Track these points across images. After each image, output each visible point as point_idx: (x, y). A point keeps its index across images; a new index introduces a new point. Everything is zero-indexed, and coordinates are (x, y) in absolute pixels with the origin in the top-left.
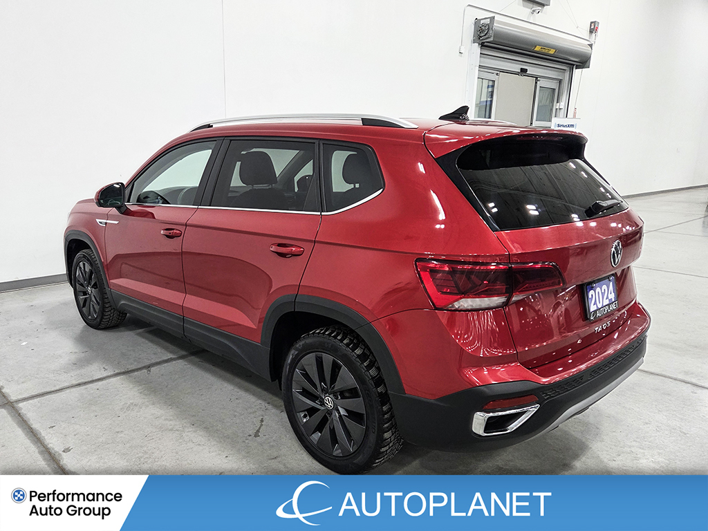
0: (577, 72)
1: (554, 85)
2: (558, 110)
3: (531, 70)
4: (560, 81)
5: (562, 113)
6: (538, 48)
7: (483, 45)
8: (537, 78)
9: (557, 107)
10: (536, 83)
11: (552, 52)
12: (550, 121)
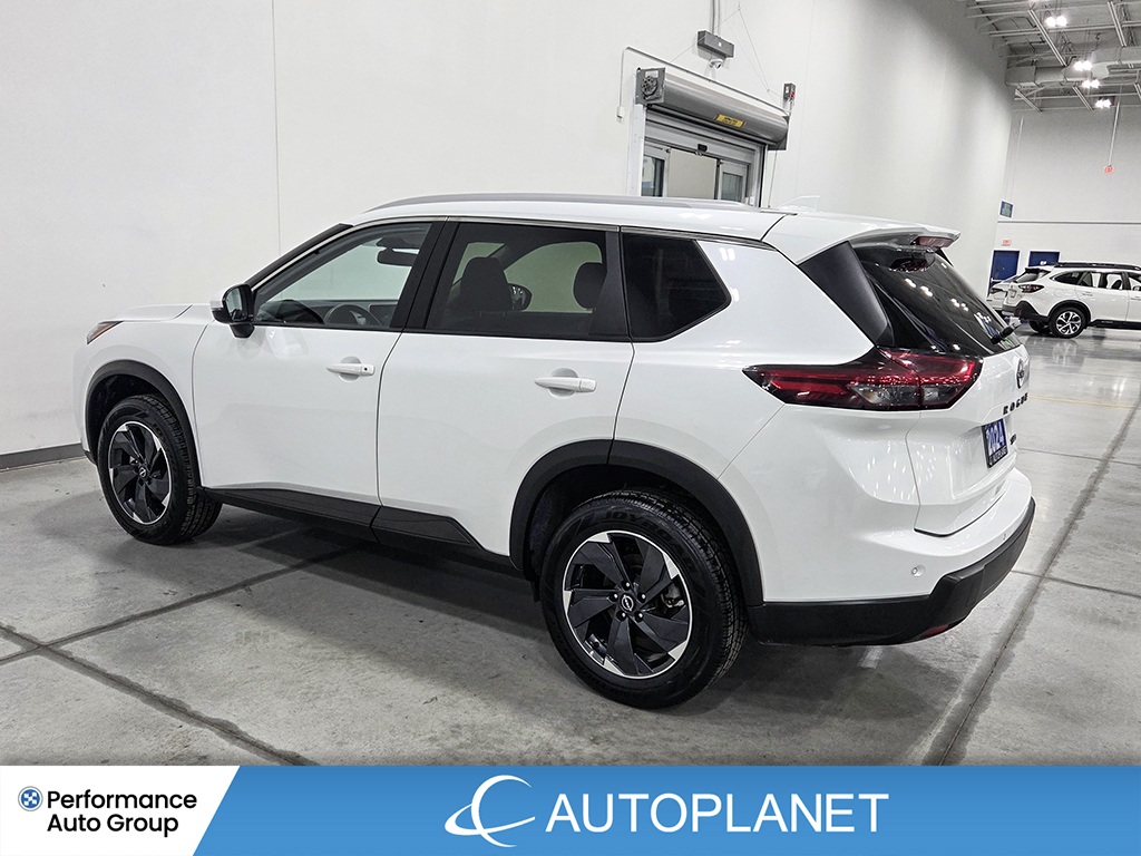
0: (770, 154)
1: (740, 171)
3: (712, 148)
4: (749, 166)
6: (721, 118)
7: (649, 108)
8: (719, 160)
10: (718, 166)
11: (739, 124)
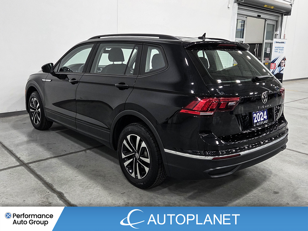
0: (285, 17)
1: (274, 23)
2: (276, 35)
3: (262, 16)
4: (277, 21)
5: (278, 36)
6: (266, 6)
7: (239, 4)
8: (266, 19)
9: (276, 34)
10: (265, 22)
11: (272, 8)
12: (272, 40)
